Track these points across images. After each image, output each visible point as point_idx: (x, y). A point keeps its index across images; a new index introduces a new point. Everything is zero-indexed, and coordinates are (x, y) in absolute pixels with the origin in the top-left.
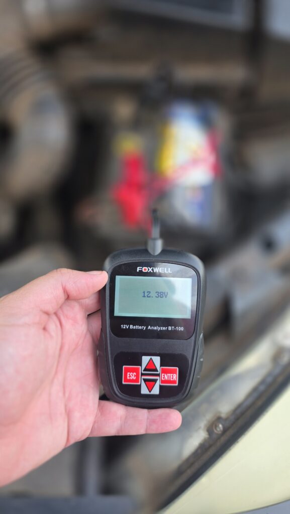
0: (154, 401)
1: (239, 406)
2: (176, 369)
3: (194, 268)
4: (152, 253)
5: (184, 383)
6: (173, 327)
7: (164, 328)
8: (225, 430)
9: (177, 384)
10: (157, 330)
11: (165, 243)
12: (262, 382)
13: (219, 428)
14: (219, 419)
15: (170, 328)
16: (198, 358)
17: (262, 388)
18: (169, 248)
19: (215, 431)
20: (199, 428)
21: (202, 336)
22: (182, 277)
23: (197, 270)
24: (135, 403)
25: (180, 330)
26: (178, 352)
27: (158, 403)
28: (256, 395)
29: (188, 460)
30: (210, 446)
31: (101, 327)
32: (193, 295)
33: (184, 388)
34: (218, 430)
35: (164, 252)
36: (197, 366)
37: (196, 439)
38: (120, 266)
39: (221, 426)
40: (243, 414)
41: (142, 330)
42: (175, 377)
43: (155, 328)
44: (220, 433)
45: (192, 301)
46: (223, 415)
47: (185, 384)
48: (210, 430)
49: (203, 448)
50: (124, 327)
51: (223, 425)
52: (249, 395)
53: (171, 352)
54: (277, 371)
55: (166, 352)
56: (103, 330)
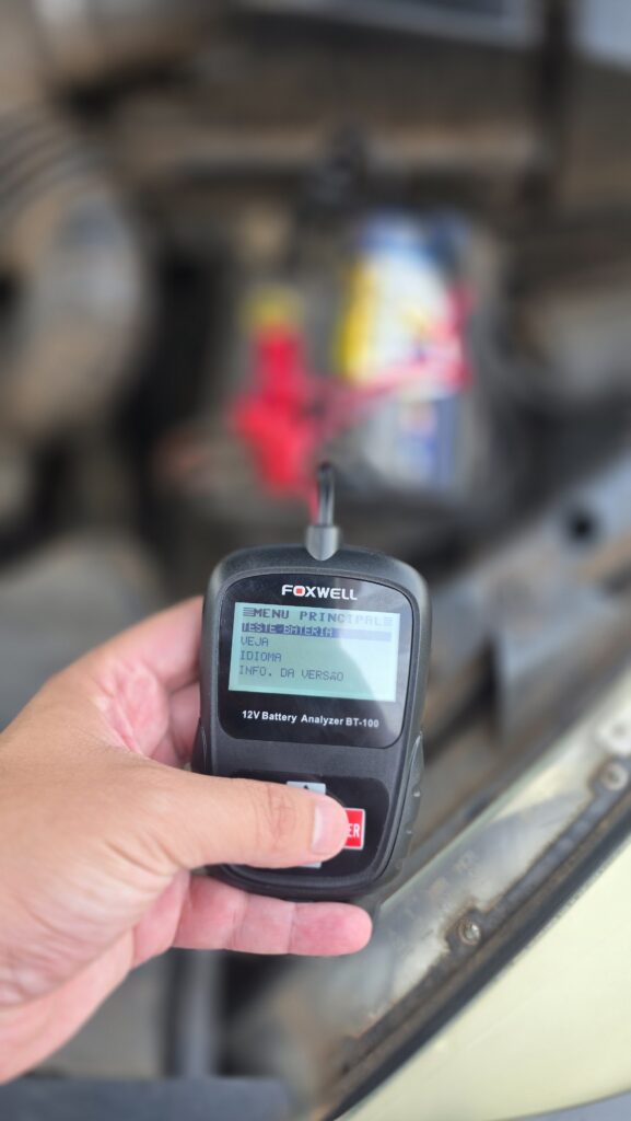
0: (309, 883)
1: (517, 884)
2: (361, 813)
3: (406, 591)
4: (315, 557)
5: (378, 844)
6: (356, 720)
7: (336, 721)
8: (485, 939)
9: (361, 847)
10: (320, 725)
11: (344, 538)
12: (566, 833)
13: (473, 933)
14: (472, 913)
15: (349, 721)
16: (410, 789)
17: (566, 845)
18: (351, 548)
19: (464, 940)
20: (429, 933)
21: (418, 741)
22: (378, 609)
23: (412, 596)
24: (268, 887)
25: (370, 726)
26: (364, 774)
27: (319, 889)
28: (552, 860)
29: (404, 1001)
30: (453, 972)
31: (198, 715)
32: (401, 651)
33: (377, 854)
34: (470, 936)
35: (341, 555)
36: (407, 808)
37: (423, 955)
38: (245, 582)
39: (475, 928)
40: (524, 902)
41: (288, 723)
42: (356, 831)
43: (317, 720)
44: (474, 943)
45: (400, 663)
46: (481, 906)
47: (380, 847)
48: (452, 938)
49: (437, 977)
50: (249, 715)
51: (480, 927)
52: (538, 861)
53: (348, 774)
54: (600, 807)
55: (341, 775)
56: (203, 721)
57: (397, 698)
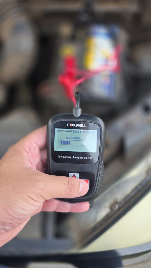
2: (88, 181)
4: (75, 116)
14: (116, 202)
15: (85, 158)
16: (100, 174)
19: (114, 209)
20: (106, 207)
21: (102, 162)
22: (92, 129)
23: (100, 126)
25: (90, 159)
26: (89, 171)
29: (100, 222)
30: (111, 216)
31: (47, 157)
32: (98, 140)
36: (100, 179)
37: (104, 212)
38: (57, 123)
39: (117, 206)
41: (69, 158)
43: (77, 158)
44: (117, 209)
47: (93, 189)
48: (111, 208)
49: (107, 217)
50: (59, 157)
53: (85, 171)
56: (48, 159)
57: (97, 152)
